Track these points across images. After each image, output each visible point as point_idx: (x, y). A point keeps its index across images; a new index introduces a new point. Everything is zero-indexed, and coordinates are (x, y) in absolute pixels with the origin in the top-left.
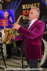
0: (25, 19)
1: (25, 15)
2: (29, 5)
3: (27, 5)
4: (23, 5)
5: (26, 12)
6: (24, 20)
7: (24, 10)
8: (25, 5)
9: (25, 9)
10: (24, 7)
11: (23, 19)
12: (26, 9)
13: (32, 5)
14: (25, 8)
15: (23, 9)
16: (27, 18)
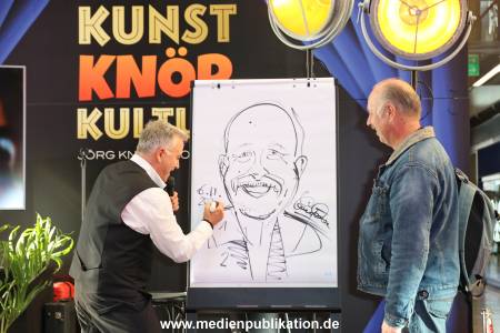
2: (137, 11)
3: (119, 12)
4: (83, 11)
5: (111, 76)
7: (94, 49)
8: (102, 12)
9: (102, 43)
11: (81, 135)
12: (114, 48)
13: (164, 14)
14: (103, 39)
15: (84, 39)
16: (117, 127)
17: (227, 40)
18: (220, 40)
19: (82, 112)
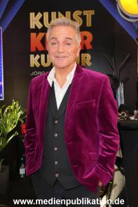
0: (38, 65)
1: (37, 49)
2: (54, 14)
3: (46, 15)
4: (32, 15)
6: (35, 68)
8: (39, 15)
9: (39, 28)
10: (34, 22)
11: (32, 65)
13: (65, 15)
14: (40, 26)
16: (46, 61)
17: (90, 25)
18: (88, 25)
19: (32, 56)
